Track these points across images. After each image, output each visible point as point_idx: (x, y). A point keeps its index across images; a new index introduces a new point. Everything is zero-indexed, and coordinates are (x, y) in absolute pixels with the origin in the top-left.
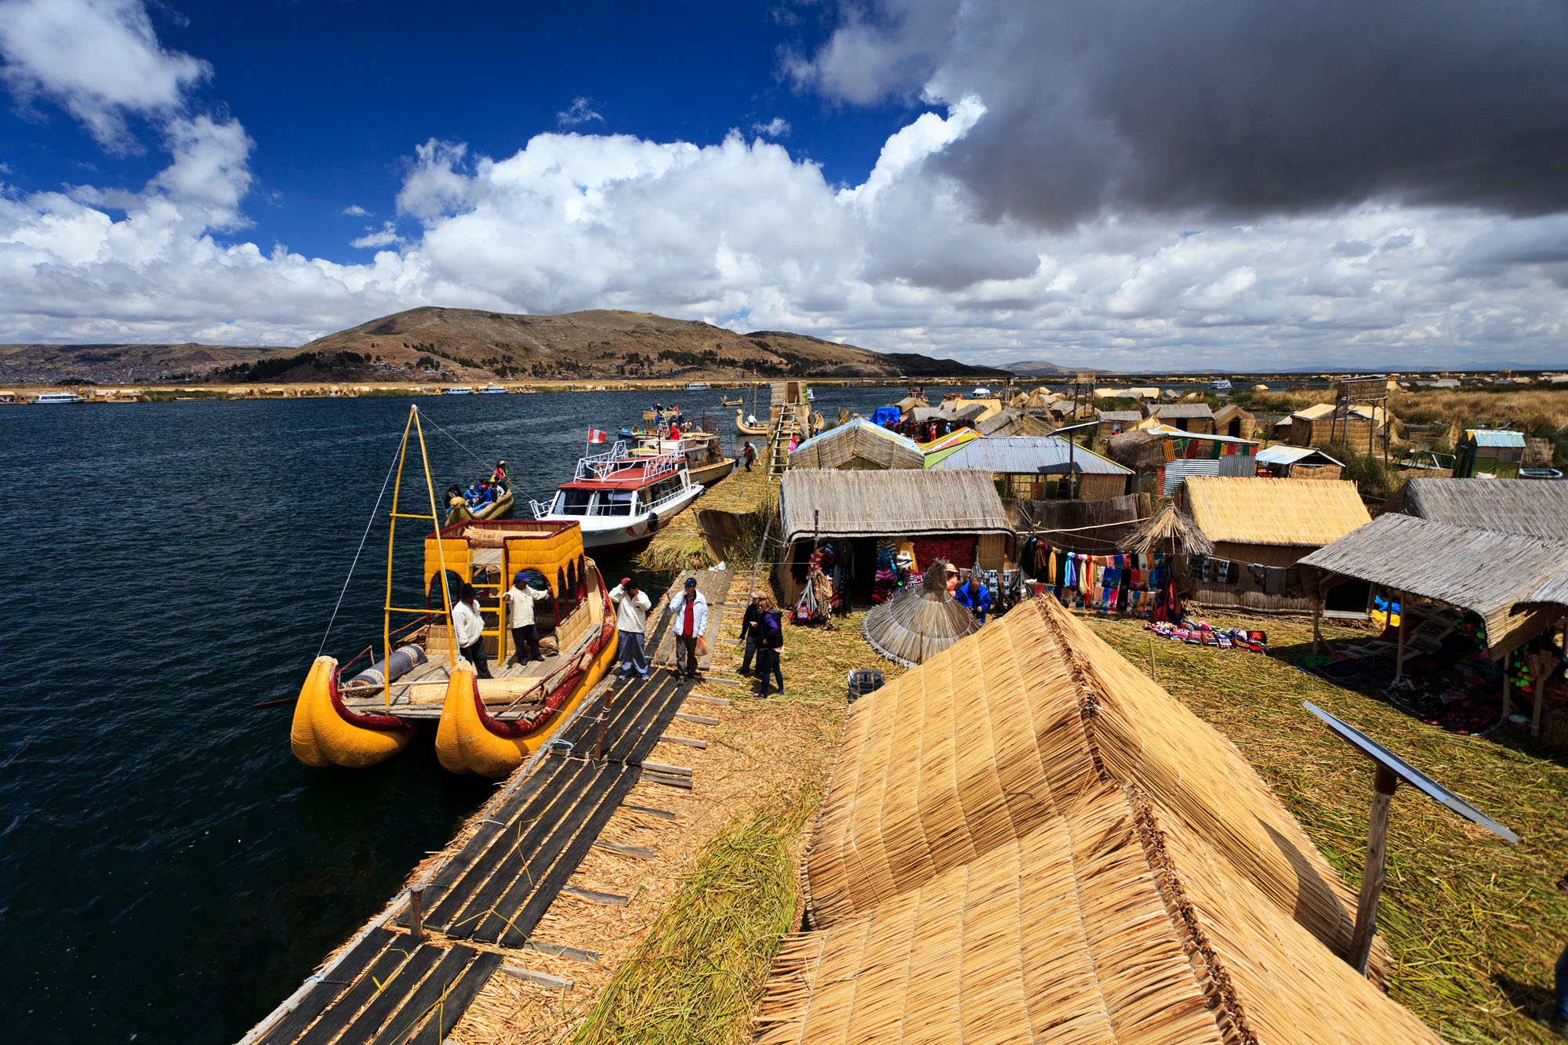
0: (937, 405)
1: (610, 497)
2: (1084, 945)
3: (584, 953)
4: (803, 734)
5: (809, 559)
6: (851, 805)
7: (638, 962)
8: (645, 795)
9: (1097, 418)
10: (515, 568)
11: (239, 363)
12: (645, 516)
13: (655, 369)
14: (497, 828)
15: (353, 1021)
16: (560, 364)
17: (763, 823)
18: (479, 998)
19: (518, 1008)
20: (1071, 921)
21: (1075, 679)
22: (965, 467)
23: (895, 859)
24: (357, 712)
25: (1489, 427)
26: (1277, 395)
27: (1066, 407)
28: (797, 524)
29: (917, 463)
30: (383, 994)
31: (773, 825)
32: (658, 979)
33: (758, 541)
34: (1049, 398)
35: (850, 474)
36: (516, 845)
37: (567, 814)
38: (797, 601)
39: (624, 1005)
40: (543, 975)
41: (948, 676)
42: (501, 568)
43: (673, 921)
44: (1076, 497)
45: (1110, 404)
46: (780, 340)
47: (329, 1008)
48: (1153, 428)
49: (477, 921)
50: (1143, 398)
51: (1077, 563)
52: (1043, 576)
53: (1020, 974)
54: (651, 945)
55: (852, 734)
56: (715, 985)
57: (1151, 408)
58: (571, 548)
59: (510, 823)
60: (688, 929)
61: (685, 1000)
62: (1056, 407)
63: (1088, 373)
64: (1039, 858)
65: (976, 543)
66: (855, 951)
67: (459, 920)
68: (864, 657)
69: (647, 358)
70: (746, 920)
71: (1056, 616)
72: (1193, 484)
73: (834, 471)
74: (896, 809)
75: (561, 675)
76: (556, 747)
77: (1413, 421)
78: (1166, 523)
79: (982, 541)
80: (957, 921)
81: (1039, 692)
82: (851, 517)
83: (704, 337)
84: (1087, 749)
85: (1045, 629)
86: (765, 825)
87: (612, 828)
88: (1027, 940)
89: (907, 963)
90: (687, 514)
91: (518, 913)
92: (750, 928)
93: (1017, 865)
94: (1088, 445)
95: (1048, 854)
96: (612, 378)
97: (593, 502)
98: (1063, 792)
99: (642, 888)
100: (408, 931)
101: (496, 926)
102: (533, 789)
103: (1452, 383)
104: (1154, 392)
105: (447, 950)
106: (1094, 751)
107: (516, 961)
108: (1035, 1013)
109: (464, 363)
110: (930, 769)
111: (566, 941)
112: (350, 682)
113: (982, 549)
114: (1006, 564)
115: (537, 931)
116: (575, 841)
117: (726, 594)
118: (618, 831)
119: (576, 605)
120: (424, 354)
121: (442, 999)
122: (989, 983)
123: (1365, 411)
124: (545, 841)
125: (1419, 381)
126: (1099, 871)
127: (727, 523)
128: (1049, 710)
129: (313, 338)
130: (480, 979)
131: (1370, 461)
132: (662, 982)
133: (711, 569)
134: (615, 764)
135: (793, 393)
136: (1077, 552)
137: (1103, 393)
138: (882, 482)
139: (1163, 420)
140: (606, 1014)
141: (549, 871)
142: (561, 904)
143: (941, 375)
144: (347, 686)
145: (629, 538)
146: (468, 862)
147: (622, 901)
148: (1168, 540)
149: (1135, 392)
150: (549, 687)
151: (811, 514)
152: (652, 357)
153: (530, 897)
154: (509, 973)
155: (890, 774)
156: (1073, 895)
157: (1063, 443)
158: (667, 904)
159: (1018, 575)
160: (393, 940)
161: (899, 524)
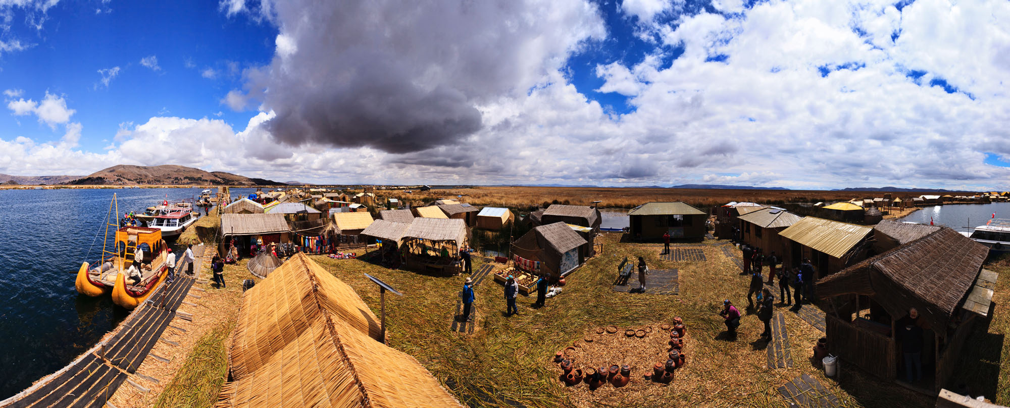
0: (267, 193)
1: (171, 221)
2: (320, 373)
3: (154, 379)
4: (229, 301)
5: (230, 242)
6: (245, 331)
7: (172, 385)
8: (176, 322)
9: (311, 197)
10: (140, 242)
11: (74, 180)
12: (181, 227)
13: (183, 182)
14: (129, 328)
15: (82, 382)
16: (155, 180)
17: (216, 334)
18: (119, 389)
19: (131, 397)
20: (315, 366)
21: (311, 280)
22: (276, 213)
23: (261, 350)
24: (92, 280)
25: (392, 198)
26: (352, 190)
27: (303, 194)
28: (226, 231)
29: (262, 212)
30: (91, 377)
31: (219, 335)
32: (179, 393)
33: (214, 236)
34: (298, 191)
35: (242, 215)
36: (134, 335)
37: (151, 327)
38: (226, 256)
39: (167, 402)
40: (140, 386)
41: (273, 281)
42: (136, 242)
43: (184, 370)
44: (307, 220)
45: (314, 193)
46: (221, 174)
47: (76, 375)
48: (325, 200)
49: (120, 360)
50: (322, 191)
51: (309, 239)
52: (299, 244)
53: (301, 389)
54: (177, 379)
55: (245, 303)
56: (199, 397)
57: (324, 194)
58: (158, 237)
59: (133, 327)
60: (190, 374)
61: (188, 402)
62: (300, 194)
63: (308, 185)
64: (304, 344)
65: (280, 235)
66: (248, 390)
67: (115, 359)
68: (248, 274)
69: (181, 179)
70: (210, 372)
71: (304, 259)
72: (336, 215)
73: (237, 214)
74: (261, 332)
75: (151, 278)
76: (148, 302)
77: (379, 197)
78: (330, 226)
79: (282, 235)
80: (279, 372)
81: (301, 285)
82: (243, 229)
83: (198, 173)
84: (316, 302)
85: (301, 263)
86: (216, 335)
87: (165, 334)
88: (302, 376)
89: (267, 393)
90: (192, 227)
91: (133, 360)
92: (212, 375)
93: (297, 347)
94: (309, 205)
95: (307, 342)
96: (170, 184)
97: (165, 222)
98: (309, 317)
99: (174, 357)
100: (100, 357)
101: (126, 364)
102: (141, 316)
103: (384, 188)
104: (324, 190)
105: (111, 368)
106: (318, 302)
107: (132, 378)
108: (306, 403)
109: (129, 180)
110: (269, 315)
111: (148, 374)
112: (92, 270)
113: (282, 237)
114: (289, 241)
115: (139, 369)
116: (153, 337)
117: (204, 253)
118: (167, 335)
119: (158, 255)
120: (119, 177)
121: (108, 385)
122: (291, 395)
123: (370, 194)
124: (143, 335)
125: (379, 188)
126: (322, 345)
127: (204, 231)
128: (304, 291)
129: (91, 174)
130: (120, 382)
131: (372, 206)
132: (181, 394)
133: (199, 245)
134: (167, 310)
135: (225, 190)
136: (308, 236)
137: (312, 190)
138: (252, 218)
139: (328, 198)
140: (161, 405)
141: (144, 347)
142: (147, 360)
143: (268, 185)
144: (91, 271)
145: (175, 234)
146: (119, 338)
147: (168, 361)
148: (331, 231)
149: (320, 190)
150: (147, 281)
151: (231, 228)
152: (182, 178)
153: (137, 356)
154: (129, 382)
155: (258, 318)
156: (315, 356)
157: (303, 205)
158: (183, 364)
159: (293, 244)
160: (95, 359)
161: (257, 231)
